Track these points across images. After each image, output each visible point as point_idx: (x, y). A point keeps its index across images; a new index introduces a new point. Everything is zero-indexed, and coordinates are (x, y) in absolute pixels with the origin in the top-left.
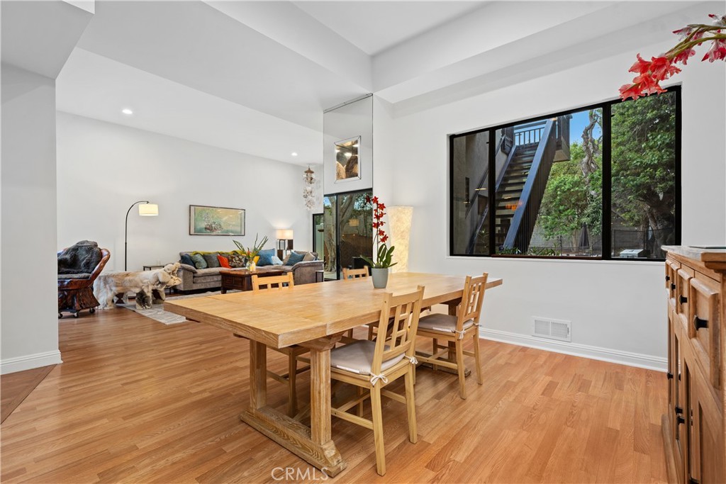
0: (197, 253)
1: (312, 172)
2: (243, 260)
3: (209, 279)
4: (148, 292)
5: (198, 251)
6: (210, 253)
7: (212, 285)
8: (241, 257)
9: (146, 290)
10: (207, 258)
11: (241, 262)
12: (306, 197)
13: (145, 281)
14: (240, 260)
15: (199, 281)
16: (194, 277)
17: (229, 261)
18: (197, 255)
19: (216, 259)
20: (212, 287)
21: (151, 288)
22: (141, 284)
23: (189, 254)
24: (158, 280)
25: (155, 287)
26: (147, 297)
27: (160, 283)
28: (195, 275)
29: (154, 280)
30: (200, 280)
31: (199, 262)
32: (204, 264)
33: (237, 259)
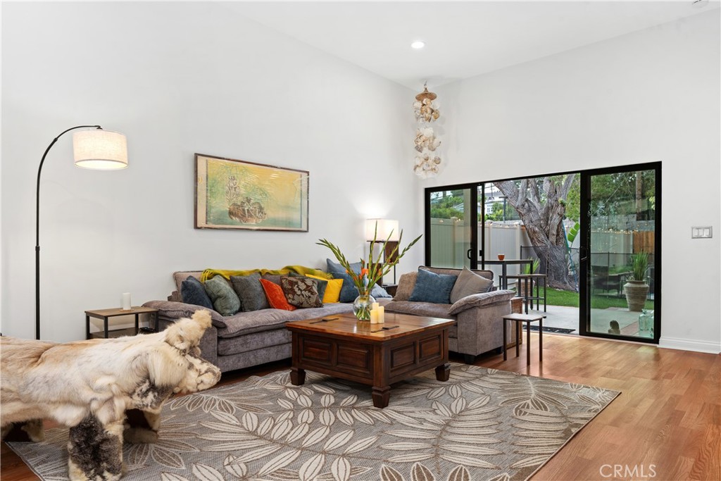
0: (215, 275)
1: (432, 97)
2: (315, 289)
3: (254, 342)
4: (112, 421)
5: (216, 268)
6: (241, 274)
7: (262, 357)
8: (309, 283)
9: (103, 416)
10: (239, 287)
11: (312, 293)
12: (419, 149)
13: (103, 381)
14: (308, 288)
15: (232, 350)
16: (220, 339)
17: (286, 291)
18: (216, 279)
19: (259, 289)
20: (260, 362)
21: (121, 404)
22: (86, 395)
23: (196, 276)
24: (148, 377)
25: (136, 401)
26: (106, 440)
27: (153, 387)
28: (223, 334)
29: (132, 380)
30: (233, 346)
31: (225, 297)
32: (235, 302)
33: (303, 286)
